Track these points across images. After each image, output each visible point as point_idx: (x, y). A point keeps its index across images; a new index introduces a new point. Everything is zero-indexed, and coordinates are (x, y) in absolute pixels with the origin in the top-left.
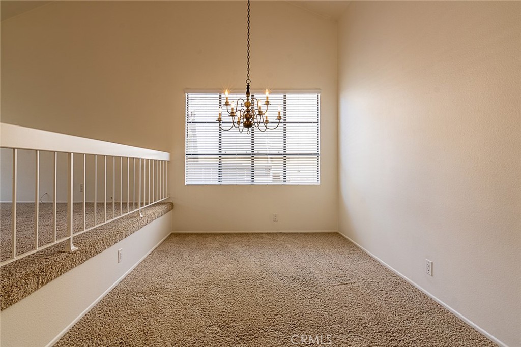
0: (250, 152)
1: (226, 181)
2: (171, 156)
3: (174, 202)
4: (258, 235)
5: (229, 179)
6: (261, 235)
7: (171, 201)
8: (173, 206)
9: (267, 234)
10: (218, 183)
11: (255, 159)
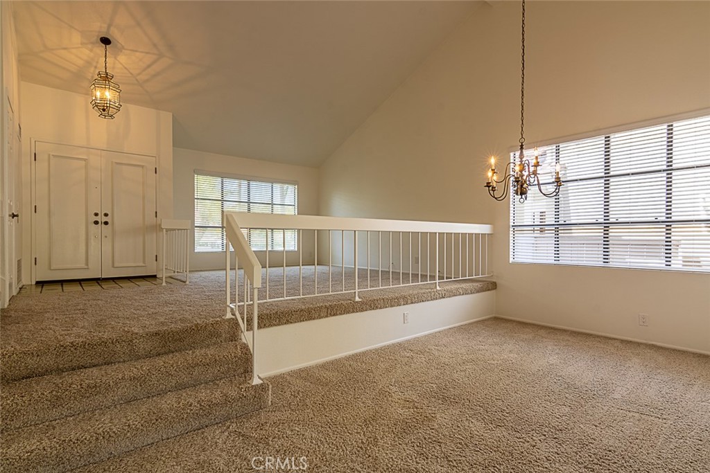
0: (602, 221)
1: (564, 260)
2: (494, 229)
3: (498, 282)
4: (607, 339)
5: (570, 257)
6: (612, 342)
7: (494, 281)
8: (496, 285)
9: (622, 341)
10: (553, 262)
11: (610, 230)
